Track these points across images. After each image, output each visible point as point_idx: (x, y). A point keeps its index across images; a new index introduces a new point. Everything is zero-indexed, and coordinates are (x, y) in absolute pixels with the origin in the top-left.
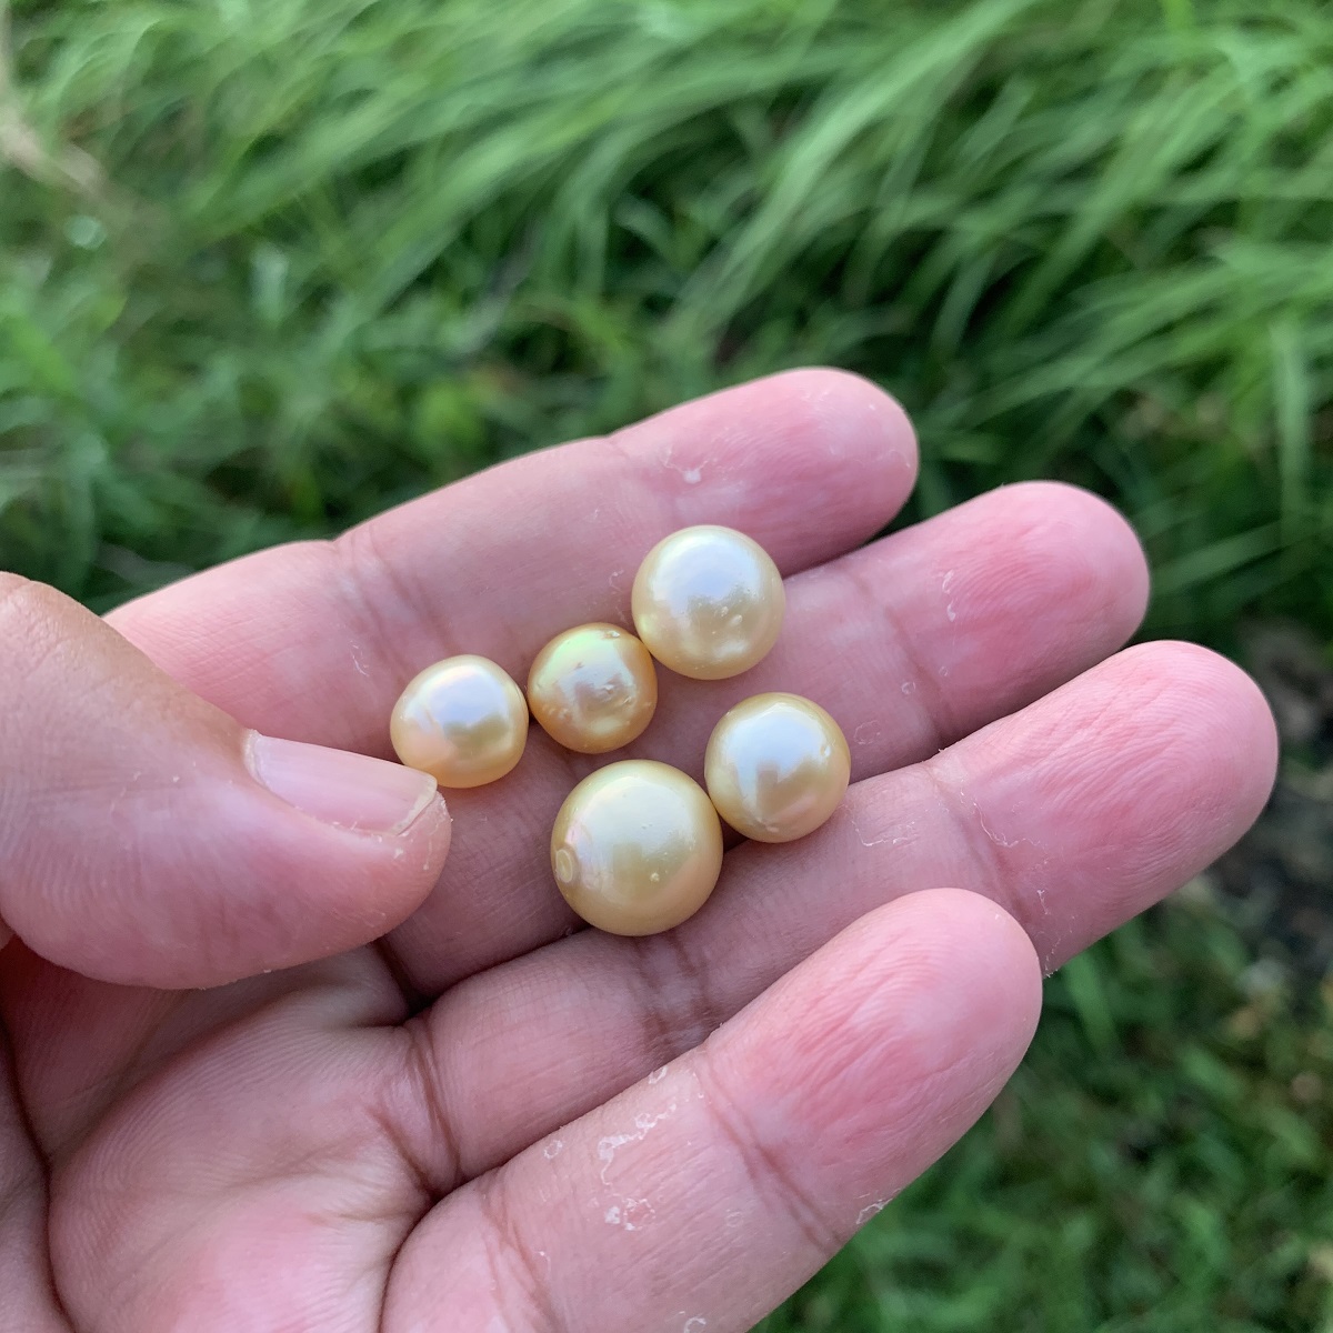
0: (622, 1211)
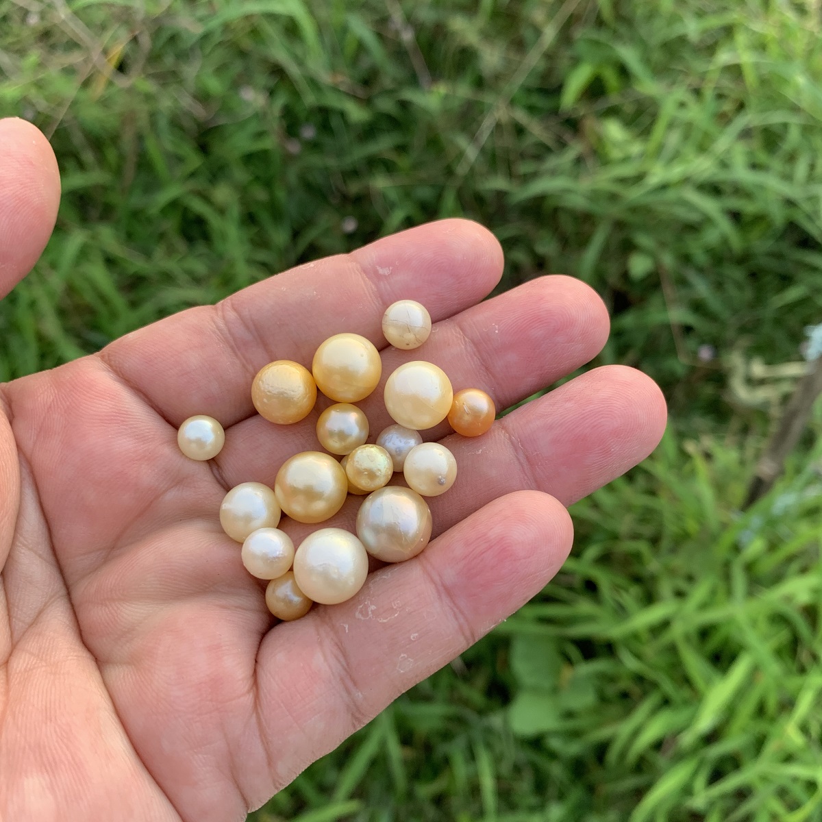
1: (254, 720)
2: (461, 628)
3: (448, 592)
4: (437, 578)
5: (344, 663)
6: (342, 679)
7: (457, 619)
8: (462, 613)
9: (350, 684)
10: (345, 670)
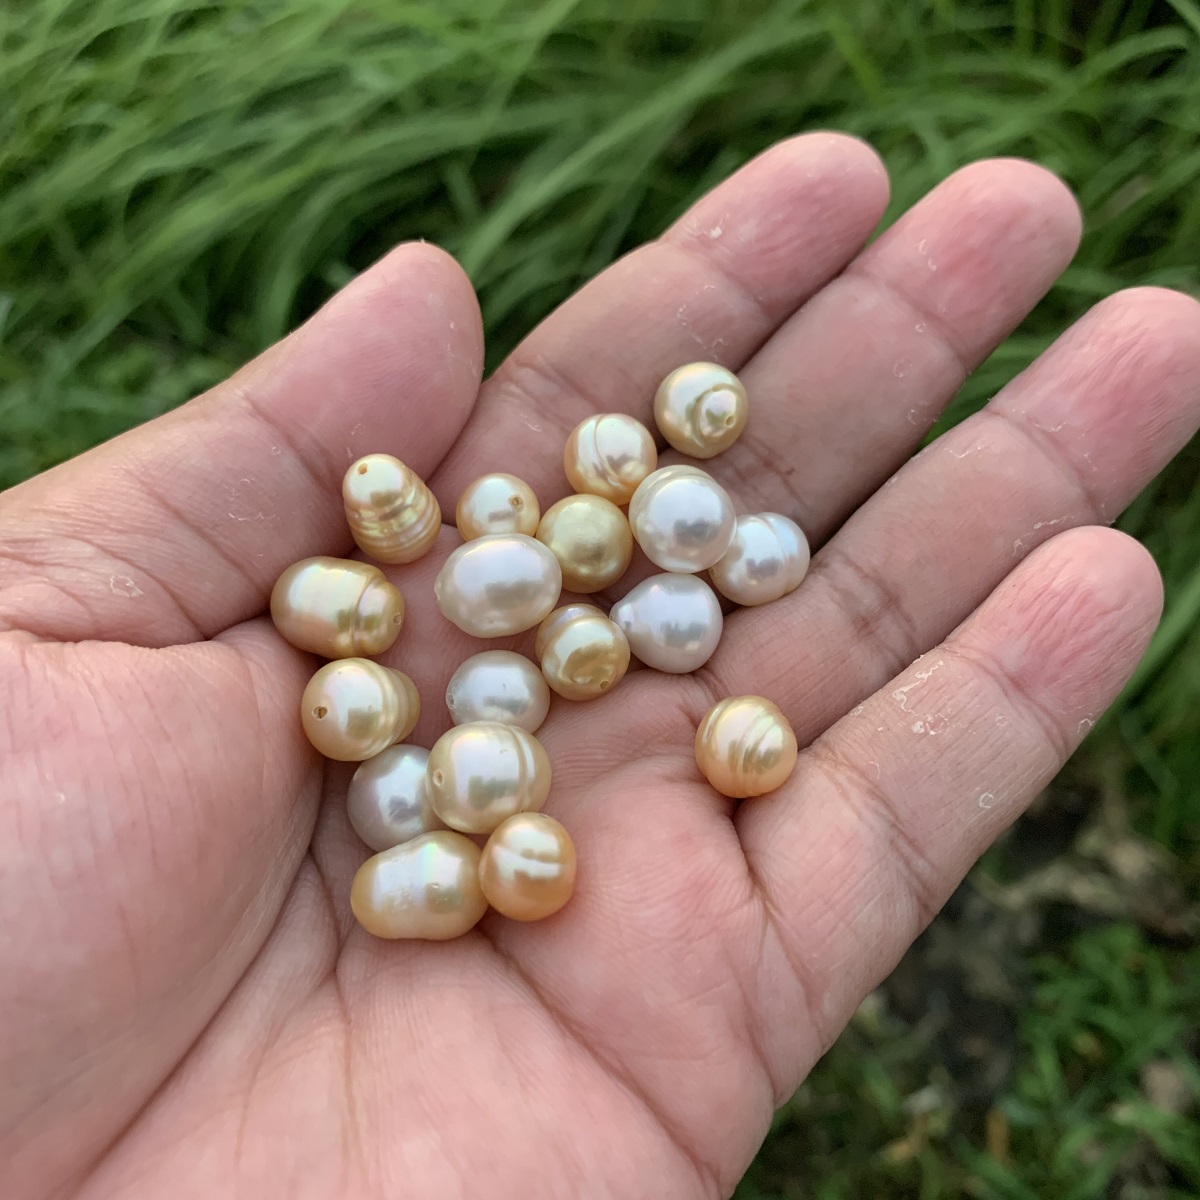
0: (924, 724)
1: (771, 932)
2: (1048, 732)
3: (1018, 684)
4: (993, 667)
5: (891, 817)
6: (892, 842)
7: (1039, 720)
8: (1045, 710)
9: (907, 850)
10: (894, 826)
